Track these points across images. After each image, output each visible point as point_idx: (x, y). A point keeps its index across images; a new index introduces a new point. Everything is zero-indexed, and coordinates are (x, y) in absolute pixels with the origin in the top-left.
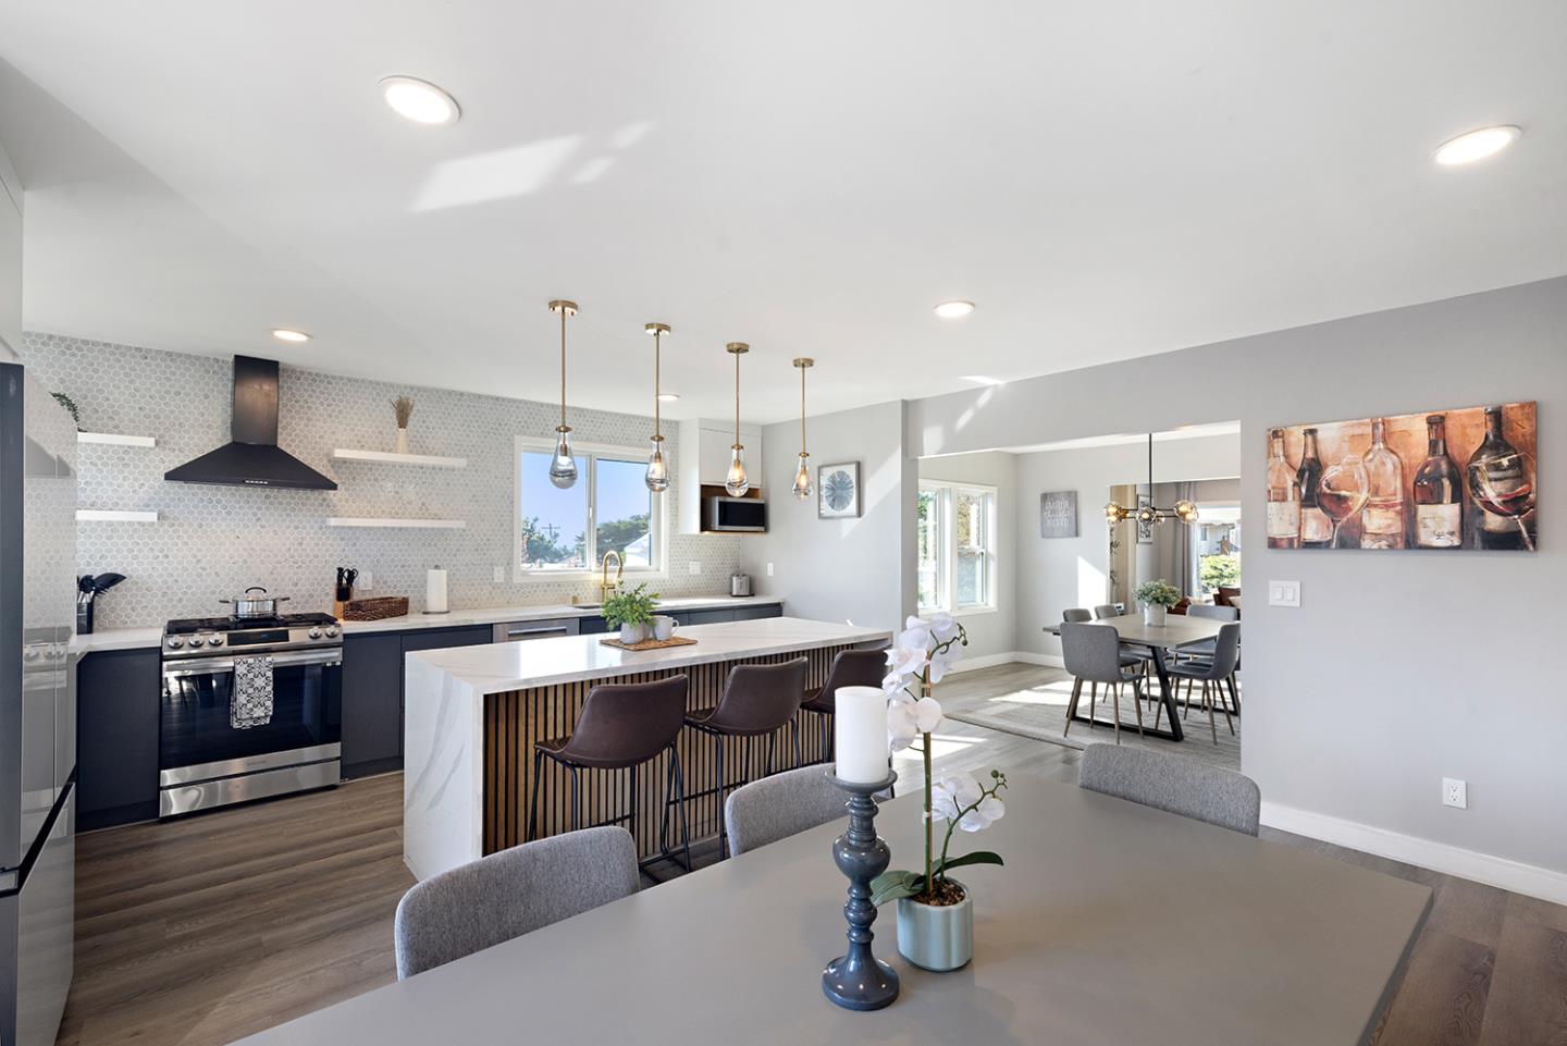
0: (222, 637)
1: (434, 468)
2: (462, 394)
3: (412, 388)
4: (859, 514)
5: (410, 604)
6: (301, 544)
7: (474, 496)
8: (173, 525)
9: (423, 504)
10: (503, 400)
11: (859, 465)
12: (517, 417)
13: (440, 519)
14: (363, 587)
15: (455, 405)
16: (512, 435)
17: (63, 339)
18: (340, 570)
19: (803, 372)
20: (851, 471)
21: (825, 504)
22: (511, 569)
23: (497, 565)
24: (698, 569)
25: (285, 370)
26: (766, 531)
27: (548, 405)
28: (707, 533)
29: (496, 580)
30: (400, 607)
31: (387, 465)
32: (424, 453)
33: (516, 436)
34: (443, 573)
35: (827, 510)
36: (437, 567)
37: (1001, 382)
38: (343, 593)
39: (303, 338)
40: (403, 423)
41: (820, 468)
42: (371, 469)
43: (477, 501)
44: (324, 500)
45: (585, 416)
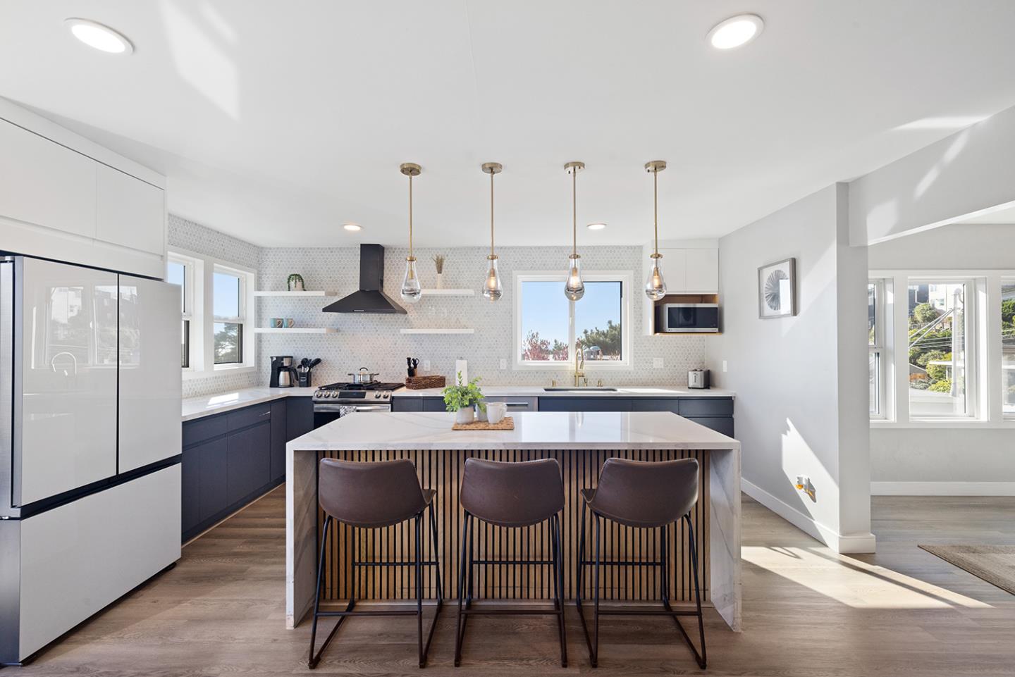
0: (337, 393)
1: (463, 297)
2: (479, 248)
3: (451, 249)
4: (795, 311)
5: (446, 381)
6: (395, 344)
7: (487, 313)
8: (342, 335)
9: (458, 319)
10: (505, 248)
11: (794, 263)
12: (514, 259)
13: (467, 328)
14: (425, 369)
15: (476, 256)
16: (511, 271)
17: (304, 249)
18: (409, 359)
19: (656, 176)
20: (786, 268)
21: (766, 304)
22: (511, 360)
23: (502, 358)
24: (662, 363)
25: (388, 249)
26: (721, 331)
27: (535, 248)
28: (658, 334)
29: (501, 368)
30: (440, 382)
31: (437, 297)
32: (458, 288)
33: (513, 272)
34: (465, 362)
35: (768, 310)
36: (461, 358)
37: (981, 119)
38: (411, 372)
39: (358, 228)
40: (440, 272)
41: (760, 270)
42: (429, 300)
43: (489, 316)
44: (406, 319)
45: (563, 252)
